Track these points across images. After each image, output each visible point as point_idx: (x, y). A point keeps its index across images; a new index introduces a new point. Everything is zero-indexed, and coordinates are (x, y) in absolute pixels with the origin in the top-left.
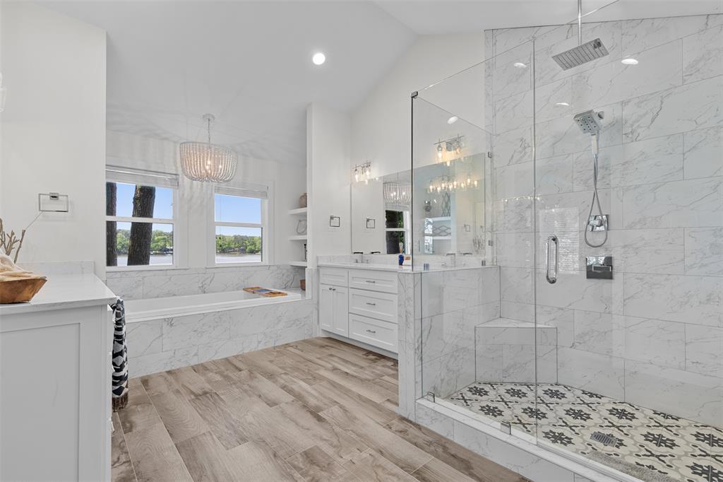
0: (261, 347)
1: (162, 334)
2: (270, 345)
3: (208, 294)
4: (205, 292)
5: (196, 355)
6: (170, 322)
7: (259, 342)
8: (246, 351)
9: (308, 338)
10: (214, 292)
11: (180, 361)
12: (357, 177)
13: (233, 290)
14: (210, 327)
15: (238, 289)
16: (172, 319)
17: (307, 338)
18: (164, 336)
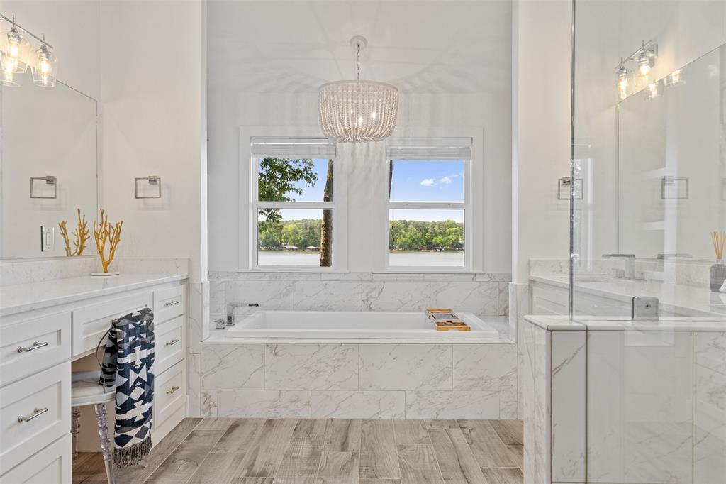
0: (411, 415)
1: (264, 365)
2: (429, 415)
3: (374, 313)
4: (370, 309)
5: (308, 404)
6: (274, 348)
7: (408, 406)
8: (386, 416)
9: (508, 418)
10: (383, 310)
11: (286, 408)
12: (623, 84)
13: (413, 310)
14: (328, 365)
15: (420, 310)
16: (277, 345)
17: (504, 416)
18: (266, 368)
